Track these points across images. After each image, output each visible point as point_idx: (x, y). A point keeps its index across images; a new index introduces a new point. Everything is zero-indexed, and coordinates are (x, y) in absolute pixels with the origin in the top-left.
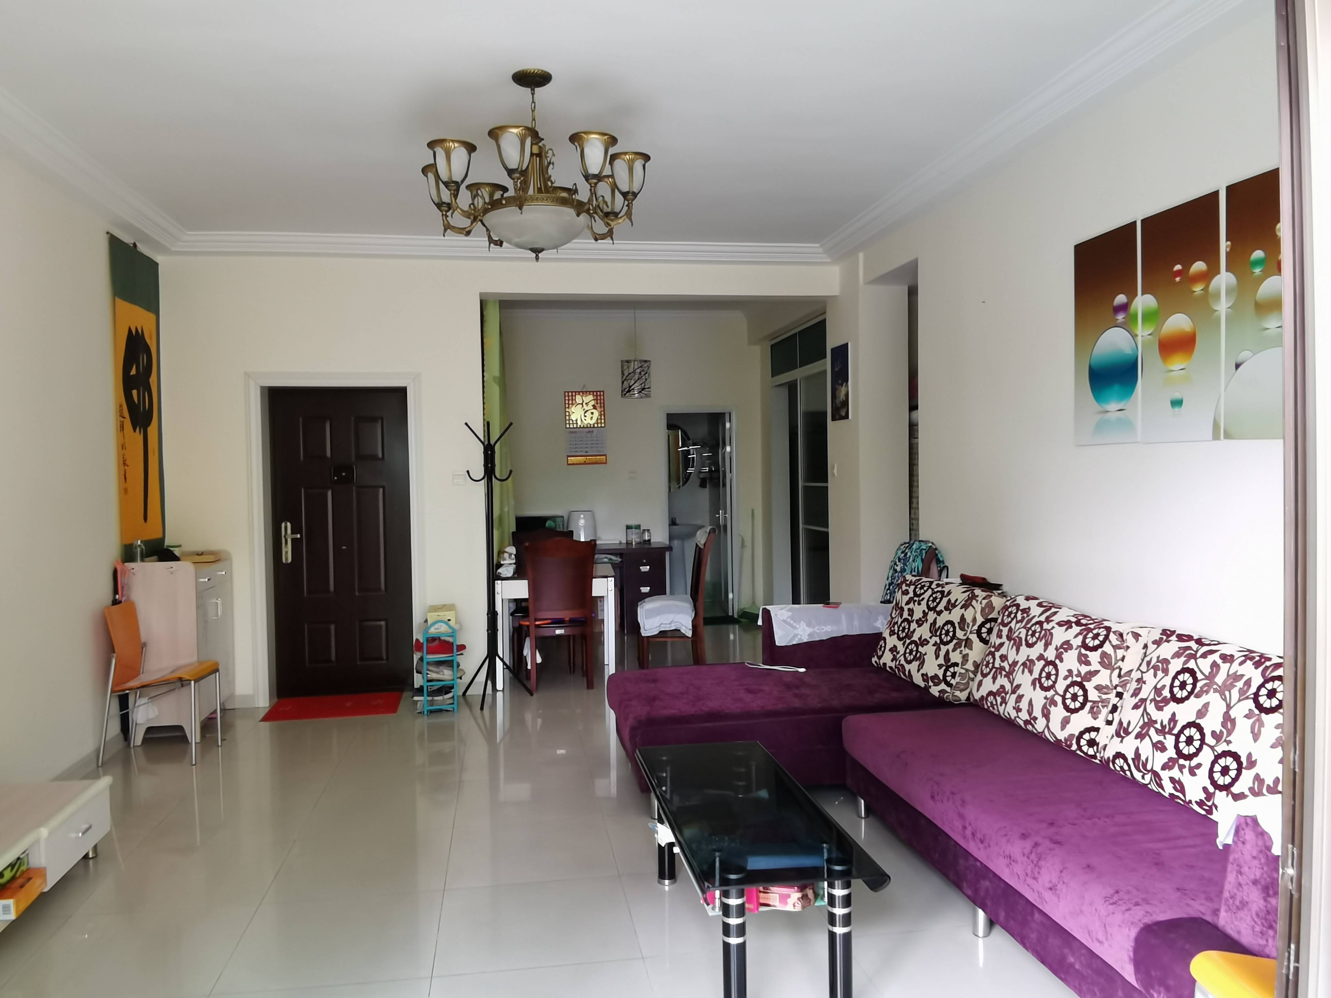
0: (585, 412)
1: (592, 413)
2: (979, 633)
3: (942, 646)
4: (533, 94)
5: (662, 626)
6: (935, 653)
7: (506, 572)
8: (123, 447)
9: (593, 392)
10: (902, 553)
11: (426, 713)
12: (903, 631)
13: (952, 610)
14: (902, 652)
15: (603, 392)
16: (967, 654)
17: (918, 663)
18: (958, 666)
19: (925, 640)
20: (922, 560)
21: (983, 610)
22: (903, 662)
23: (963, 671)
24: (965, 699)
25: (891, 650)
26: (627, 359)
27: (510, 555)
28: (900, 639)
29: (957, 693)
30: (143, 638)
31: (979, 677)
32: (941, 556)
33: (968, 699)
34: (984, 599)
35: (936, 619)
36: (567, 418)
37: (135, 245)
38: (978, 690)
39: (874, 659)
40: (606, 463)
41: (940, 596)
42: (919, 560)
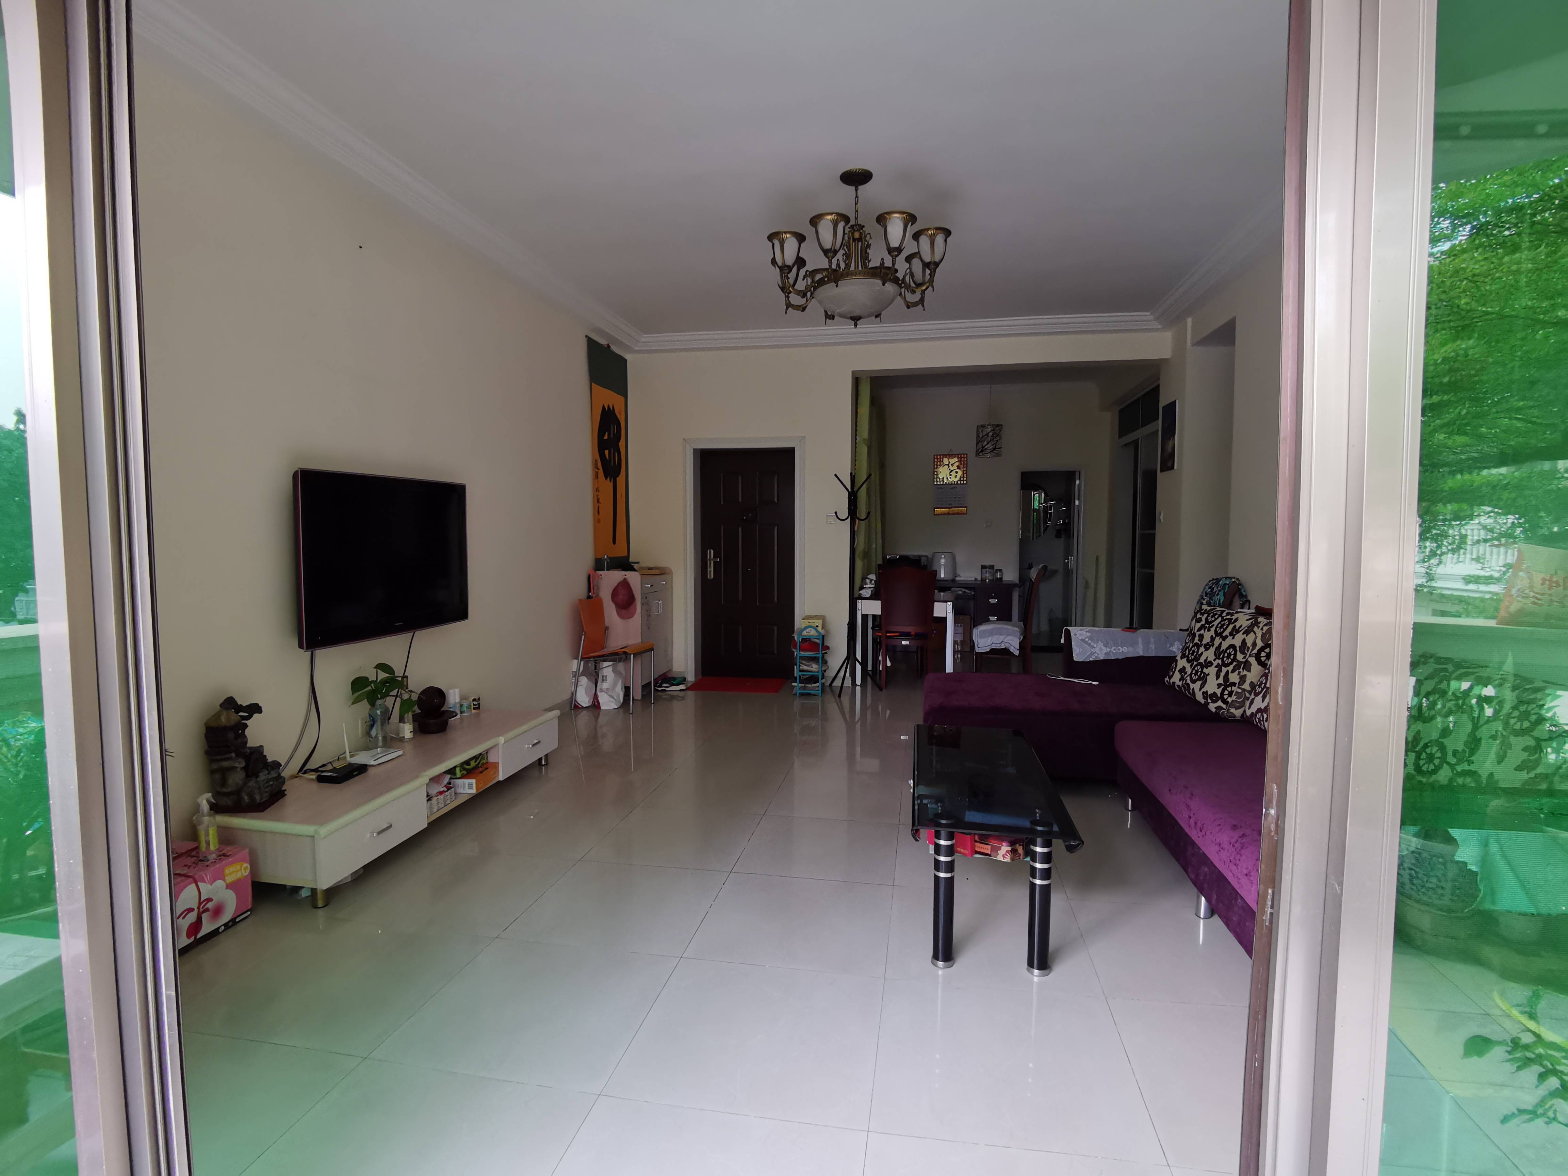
0: (950, 472)
1: (957, 472)
2: (1258, 657)
3: (1223, 668)
4: (856, 190)
5: (993, 645)
6: (1216, 675)
7: (865, 593)
8: (597, 490)
9: (958, 455)
10: (1209, 588)
11: (798, 694)
12: (1192, 654)
13: (1235, 635)
14: (1189, 673)
15: (967, 454)
16: (1245, 675)
17: (1201, 682)
18: (1235, 686)
19: (1210, 662)
20: (1225, 594)
21: (1263, 635)
22: (1188, 681)
23: (1240, 691)
24: (1240, 715)
25: (1180, 671)
26: (981, 424)
27: (871, 580)
28: (1188, 661)
29: (1232, 710)
30: (607, 624)
31: (1252, 696)
32: (1245, 591)
33: (1242, 715)
34: (1265, 625)
35: (1221, 643)
36: (935, 477)
37: (608, 346)
38: (1249, 709)
39: (1167, 679)
40: (966, 514)
41: (1227, 623)
42: (1221, 594)
